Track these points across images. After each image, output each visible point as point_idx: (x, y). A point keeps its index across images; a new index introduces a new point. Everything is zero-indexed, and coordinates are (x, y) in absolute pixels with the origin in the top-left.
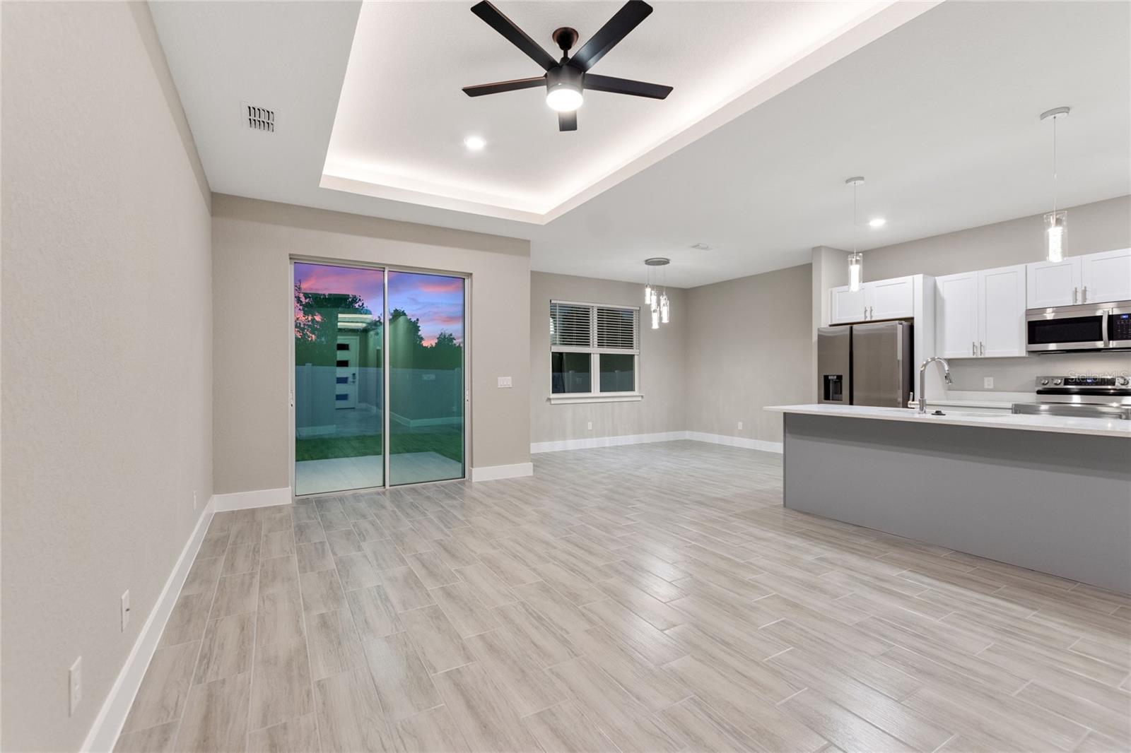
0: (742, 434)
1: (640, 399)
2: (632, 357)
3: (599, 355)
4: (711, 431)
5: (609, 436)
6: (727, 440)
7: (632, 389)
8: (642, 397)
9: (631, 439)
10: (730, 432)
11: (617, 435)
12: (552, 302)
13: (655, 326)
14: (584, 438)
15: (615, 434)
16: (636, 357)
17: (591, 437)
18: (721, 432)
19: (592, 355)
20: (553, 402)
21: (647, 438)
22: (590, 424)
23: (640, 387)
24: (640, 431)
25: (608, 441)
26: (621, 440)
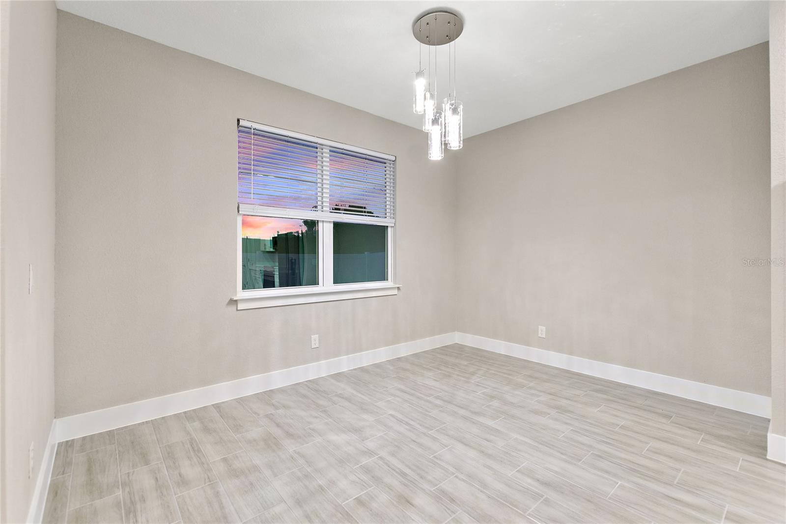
0: (543, 344)
1: (395, 292)
2: (384, 229)
3: (332, 225)
4: (494, 335)
5: (347, 354)
6: (518, 351)
7: (383, 277)
8: (398, 288)
9: (383, 354)
10: (526, 340)
11: (361, 350)
12: (242, 123)
13: (436, 154)
14: (305, 362)
15: (356, 348)
16: (389, 229)
17: (317, 359)
18: (509, 338)
19: (320, 224)
20: (241, 306)
21: (405, 349)
22: (315, 337)
23: (395, 274)
24: (395, 339)
25: (346, 363)
26: (367, 358)
